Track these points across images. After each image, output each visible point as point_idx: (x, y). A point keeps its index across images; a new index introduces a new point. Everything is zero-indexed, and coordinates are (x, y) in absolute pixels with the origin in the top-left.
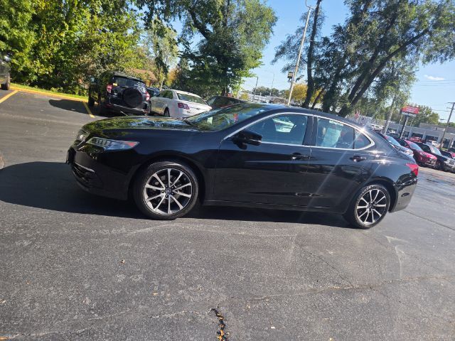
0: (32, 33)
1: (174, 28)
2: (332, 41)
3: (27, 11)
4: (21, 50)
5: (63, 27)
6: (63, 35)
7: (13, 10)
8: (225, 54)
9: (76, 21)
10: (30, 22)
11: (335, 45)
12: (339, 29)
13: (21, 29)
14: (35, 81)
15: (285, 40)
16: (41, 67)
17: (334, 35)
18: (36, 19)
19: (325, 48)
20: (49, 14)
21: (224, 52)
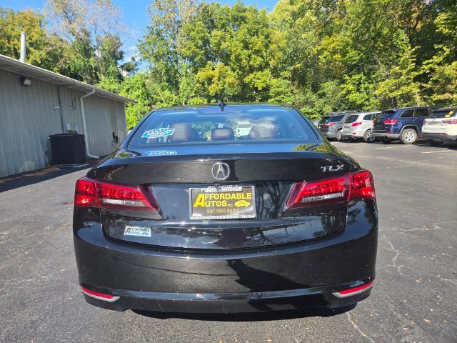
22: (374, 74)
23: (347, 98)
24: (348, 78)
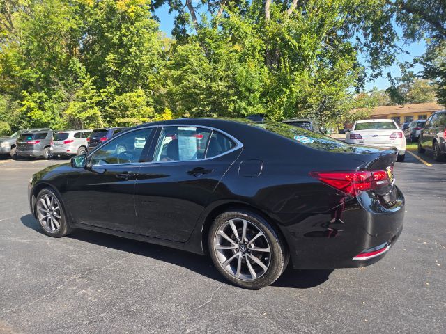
7: (247, 93)
10: (259, 98)
13: (253, 106)
22: (54, 94)
23: (29, 115)
24: (27, 94)
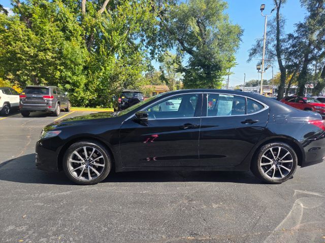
0: (84, 76)
1: (169, 54)
2: (296, 35)
3: (80, 65)
4: (78, 87)
5: (101, 69)
6: (102, 74)
7: (73, 66)
8: (206, 63)
9: (108, 64)
10: (82, 70)
11: (300, 38)
12: (301, 26)
13: (77, 76)
14: (88, 104)
15: (255, 43)
16: (90, 95)
17: (297, 31)
18: (85, 68)
19: (291, 41)
20: (92, 64)
21: (205, 62)
